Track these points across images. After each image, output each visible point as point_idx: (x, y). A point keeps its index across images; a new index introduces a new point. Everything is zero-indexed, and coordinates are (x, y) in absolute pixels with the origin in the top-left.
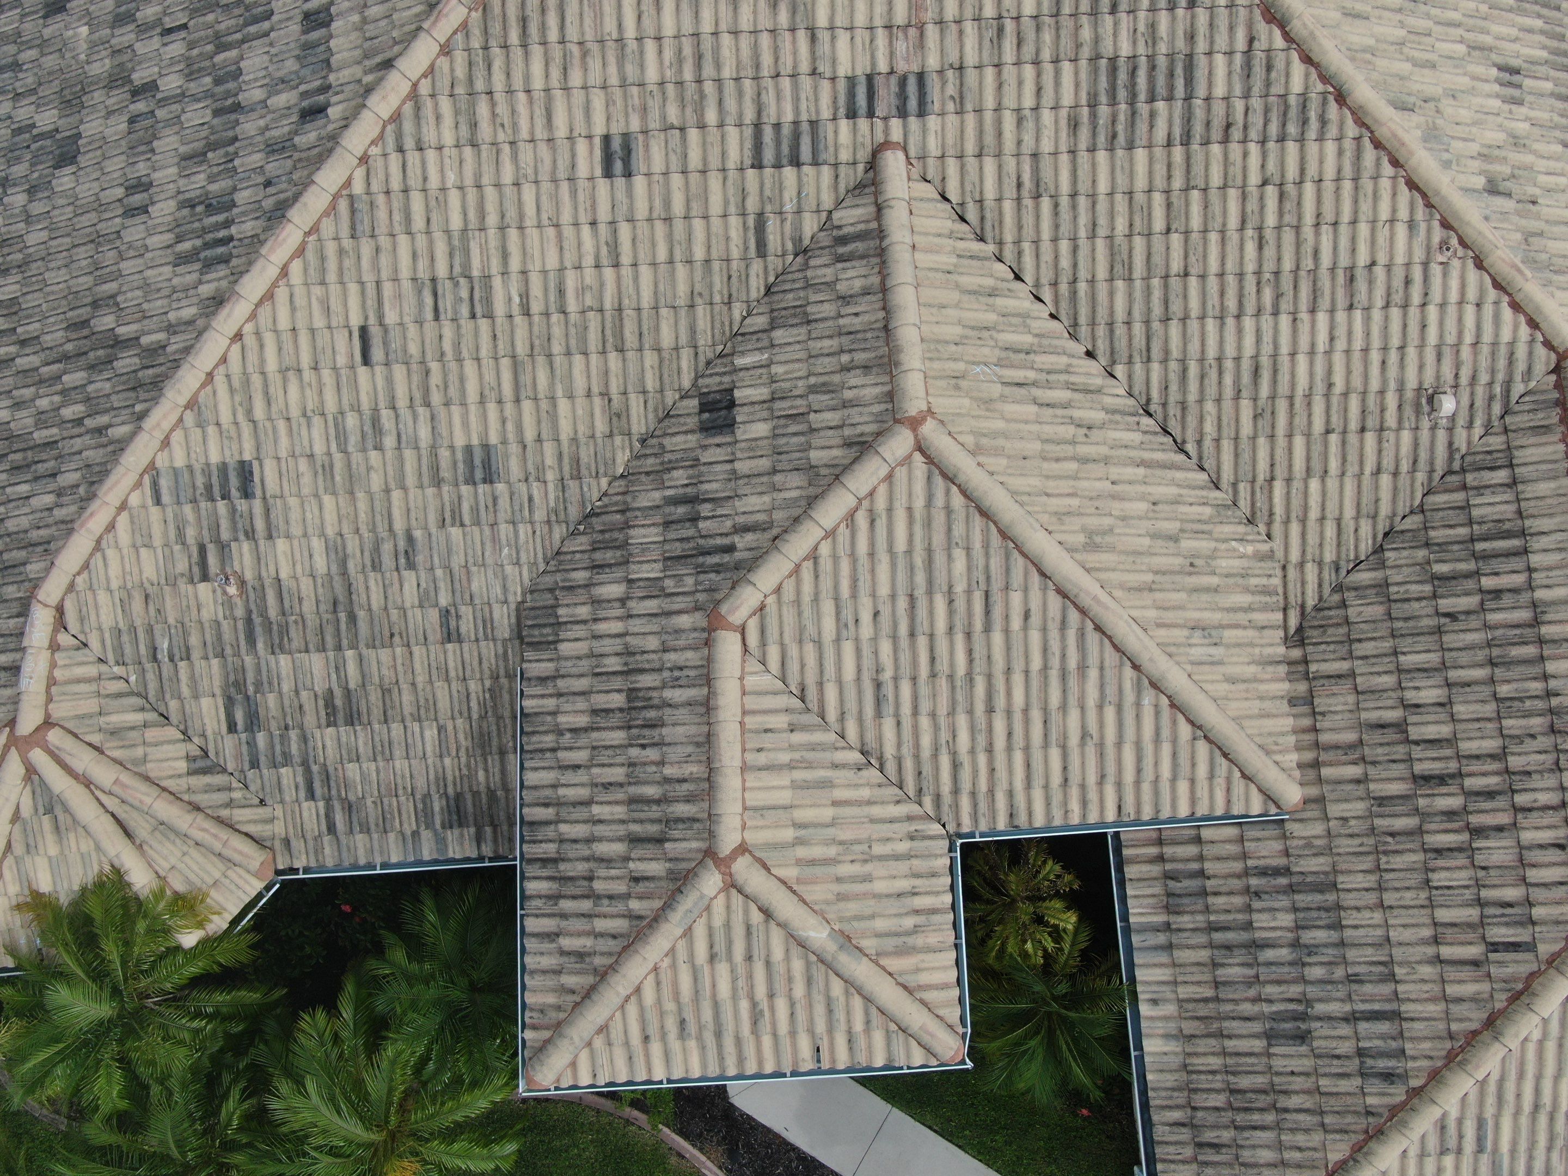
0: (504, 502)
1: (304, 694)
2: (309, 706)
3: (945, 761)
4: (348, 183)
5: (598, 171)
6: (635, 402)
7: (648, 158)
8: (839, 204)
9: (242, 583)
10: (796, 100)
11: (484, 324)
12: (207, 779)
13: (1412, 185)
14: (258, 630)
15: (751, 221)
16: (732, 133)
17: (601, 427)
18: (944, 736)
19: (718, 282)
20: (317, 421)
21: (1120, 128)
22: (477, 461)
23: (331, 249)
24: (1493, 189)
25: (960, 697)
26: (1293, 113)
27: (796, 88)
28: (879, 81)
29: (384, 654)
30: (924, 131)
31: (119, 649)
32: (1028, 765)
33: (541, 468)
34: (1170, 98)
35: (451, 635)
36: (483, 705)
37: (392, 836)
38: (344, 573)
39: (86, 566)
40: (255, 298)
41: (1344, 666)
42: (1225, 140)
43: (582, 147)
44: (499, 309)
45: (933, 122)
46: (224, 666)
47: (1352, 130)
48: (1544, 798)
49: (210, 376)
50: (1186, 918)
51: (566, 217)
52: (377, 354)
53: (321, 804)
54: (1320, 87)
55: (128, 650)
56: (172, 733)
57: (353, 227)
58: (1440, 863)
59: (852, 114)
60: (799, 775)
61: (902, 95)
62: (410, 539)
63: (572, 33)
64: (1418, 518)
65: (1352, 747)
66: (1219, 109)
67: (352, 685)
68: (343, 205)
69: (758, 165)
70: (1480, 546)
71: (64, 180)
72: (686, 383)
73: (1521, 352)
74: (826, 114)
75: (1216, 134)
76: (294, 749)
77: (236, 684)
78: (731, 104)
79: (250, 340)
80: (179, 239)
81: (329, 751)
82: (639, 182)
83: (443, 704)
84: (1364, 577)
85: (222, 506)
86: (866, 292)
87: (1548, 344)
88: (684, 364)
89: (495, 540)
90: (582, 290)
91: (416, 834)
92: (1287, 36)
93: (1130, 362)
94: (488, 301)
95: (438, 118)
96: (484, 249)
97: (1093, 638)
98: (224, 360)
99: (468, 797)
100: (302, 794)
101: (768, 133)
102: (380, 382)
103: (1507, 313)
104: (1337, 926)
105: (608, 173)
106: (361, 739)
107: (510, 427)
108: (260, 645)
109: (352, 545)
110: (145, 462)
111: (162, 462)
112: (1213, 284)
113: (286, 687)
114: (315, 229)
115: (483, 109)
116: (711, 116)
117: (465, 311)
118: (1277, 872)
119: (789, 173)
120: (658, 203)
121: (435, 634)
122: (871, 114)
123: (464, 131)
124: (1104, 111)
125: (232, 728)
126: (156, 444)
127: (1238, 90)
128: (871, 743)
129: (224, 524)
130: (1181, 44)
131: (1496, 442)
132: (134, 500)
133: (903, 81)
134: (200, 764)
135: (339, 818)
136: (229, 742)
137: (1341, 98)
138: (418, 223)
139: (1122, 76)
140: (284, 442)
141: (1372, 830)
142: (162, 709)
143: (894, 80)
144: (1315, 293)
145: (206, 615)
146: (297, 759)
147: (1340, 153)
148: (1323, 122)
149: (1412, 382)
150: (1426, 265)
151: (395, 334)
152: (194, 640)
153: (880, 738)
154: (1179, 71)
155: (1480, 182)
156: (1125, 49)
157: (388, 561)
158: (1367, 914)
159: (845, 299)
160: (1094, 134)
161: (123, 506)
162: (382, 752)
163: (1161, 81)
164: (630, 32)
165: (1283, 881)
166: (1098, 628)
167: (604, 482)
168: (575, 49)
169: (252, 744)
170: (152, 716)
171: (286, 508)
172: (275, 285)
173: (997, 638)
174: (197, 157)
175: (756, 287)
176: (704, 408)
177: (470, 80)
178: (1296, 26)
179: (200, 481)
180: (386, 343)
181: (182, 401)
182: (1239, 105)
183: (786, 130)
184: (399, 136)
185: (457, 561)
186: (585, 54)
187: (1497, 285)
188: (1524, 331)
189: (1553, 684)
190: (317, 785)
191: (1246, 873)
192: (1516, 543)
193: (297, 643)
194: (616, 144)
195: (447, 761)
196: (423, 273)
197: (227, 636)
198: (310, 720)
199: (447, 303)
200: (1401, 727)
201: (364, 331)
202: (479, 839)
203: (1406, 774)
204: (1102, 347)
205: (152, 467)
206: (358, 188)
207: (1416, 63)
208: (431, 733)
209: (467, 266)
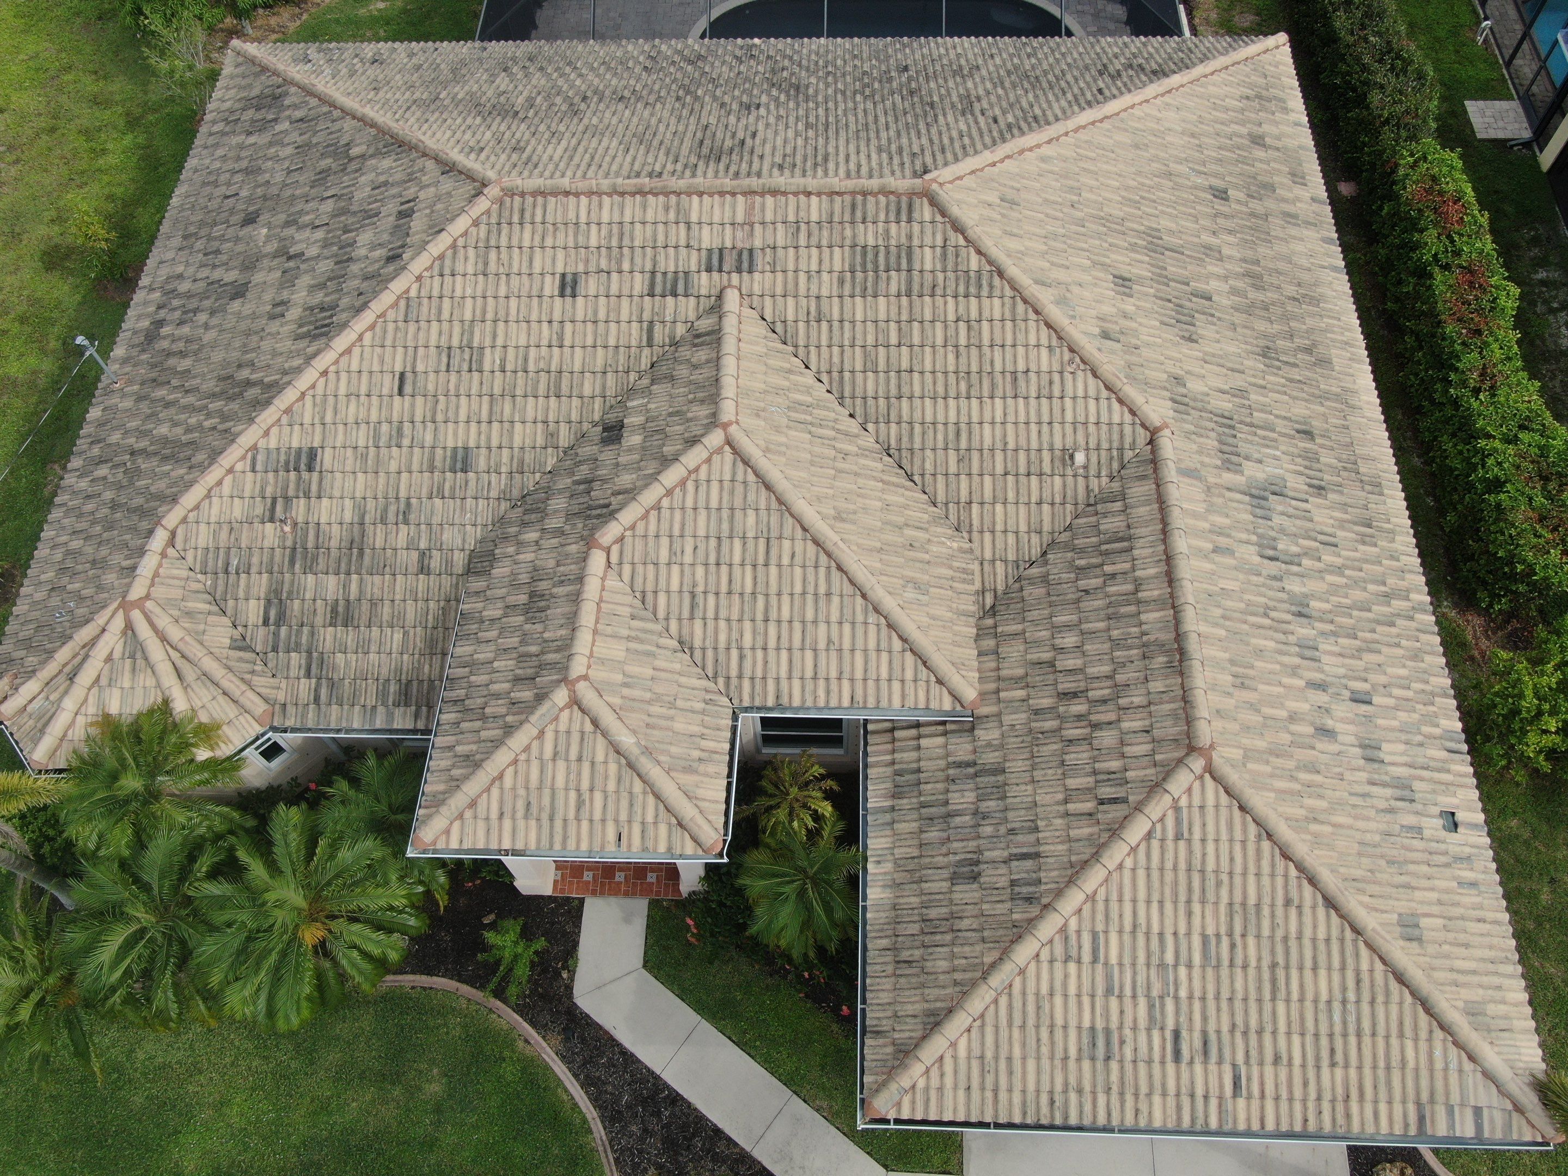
0: (472, 484)
1: (319, 602)
2: (320, 611)
3: (734, 653)
4: (407, 291)
5: (556, 293)
6: (563, 428)
7: (586, 288)
8: (699, 318)
9: (295, 524)
10: (677, 260)
11: (476, 375)
12: (241, 654)
13: (1049, 326)
14: (299, 556)
15: (645, 325)
16: (638, 277)
17: (540, 441)
18: (735, 635)
19: (622, 359)
20: (363, 426)
21: (869, 284)
22: (459, 457)
23: (391, 326)
24: (1106, 335)
25: (746, 608)
26: (973, 281)
27: (677, 254)
28: (726, 252)
29: (377, 579)
30: (752, 280)
31: (205, 563)
32: (790, 661)
33: (499, 465)
34: (898, 270)
35: (423, 569)
36: (436, 619)
37: (357, 708)
38: (362, 524)
39: (197, 507)
40: (340, 350)
41: (1019, 627)
42: (933, 295)
43: (548, 279)
44: (487, 366)
45: (757, 276)
46: (270, 580)
47: (1008, 292)
48: (1137, 700)
49: (303, 394)
50: (905, 801)
51: (534, 317)
52: (408, 389)
53: (314, 681)
54: (988, 268)
55: (211, 563)
56: (226, 621)
57: (406, 315)
58: (1072, 749)
59: (709, 270)
60: (633, 645)
61: (740, 260)
62: (408, 504)
63: (550, 219)
64: (1068, 534)
65: (1021, 678)
66: (928, 277)
67: (352, 597)
68: (402, 303)
69: (652, 295)
70: (1104, 547)
71: (236, 305)
72: (597, 417)
73: (1128, 430)
74: (694, 268)
75: (927, 290)
76: (304, 639)
77: (276, 591)
78: (638, 260)
79: (332, 376)
80: (300, 326)
81: (328, 643)
82: (580, 300)
83: (410, 616)
84: (1034, 571)
85: (293, 475)
86: (708, 361)
87: (1143, 425)
88: (597, 407)
89: (463, 508)
90: (537, 360)
91: (374, 708)
92: (966, 238)
93: (877, 422)
94: (480, 362)
95: (466, 259)
96: (483, 332)
97: (836, 574)
98: (313, 386)
99: (415, 683)
100: (302, 672)
101: (659, 277)
102: (407, 405)
103: (1116, 405)
104: (1003, 798)
105: (562, 295)
106: (350, 637)
107: (483, 437)
108: (297, 566)
109: (371, 504)
110: (251, 443)
111: (262, 444)
112: (928, 376)
113: (309, 595)
114: (383, 315)
115: (493, 255)
116: (626, 266)
117: (465, 367)
118: (968, 764)
119: (670, 300)
120: (590, 312)
121: (413, 568)
122: (720, 271)
123: (480, 267)
124: (859, 275)
125: (266, 622)
126: (261, 432)
127: (939, 267)
128: (686, 638)
129: (292, 486)
130: (903, 240)
131: (1116, 485)
132: (239, 467)
133: (740, 254)
134: (240, 644)
135: (324, 692)
136: (262, 631)
137: (1001, 274)
138: (446, 315)
139: (870, 256)
140: (340, 437)
141: (1030, 730)
142: (223, 606)
143: (735, 252)
144: (993, 386)
145: (267, 544)
146: (304, 647)
147: (1003, 305)
148: (991, 287)
149: (1058, 444)
150: (1061, 373)
151: (421, 377)
152: (255, 560)
153: (692, 634)
154: (903, 255)
155: (1097, 331)
156: (871, 242)
157: (391, 517)
158: (1023, 787)
159: (695, 367)
160: (854, 287)
161: (230, 471)
162: (363, 648)
163: (893, 259)
164: (583, 219)
165: (971, 770)
166: (840, 568)
167: (538, 476)
168: (551, 228)
169: (276, 635)
170: (216, 609)
171: (333, 479)
172: (353, 345)
173: (773, 570)
174: (322, 286)
175: (645, 363)
176: (605, 430)
177: (488, 240)
178: (970, 233)
179: (283, 458)
180: (414, 383)
181: (283, 407)
182: (940, 276)
183: (670, 276)
184: (442, 268)
185: (436, 520)
186: (555, 230)
187: (1108, 388)
188: (1128, 417)
189: (1144, 627)
190: (314, 666)
191: (949, 766)
192: (1125, 544)
193: (322, 566)
194: (569, 278)
195: (405, 657)
196: (444, 343)
197: (277, 558)
198: (319, 620)
199: (455, 362)
200: (1052, 664)
201: (402, 375)
202: (417, 716)
203: (1054, 693)
204: (859, 411)
205: (254, 448)
206: (413, 293)
207: (1053, 264)
208: (398, 636)
209: (471, 340)
